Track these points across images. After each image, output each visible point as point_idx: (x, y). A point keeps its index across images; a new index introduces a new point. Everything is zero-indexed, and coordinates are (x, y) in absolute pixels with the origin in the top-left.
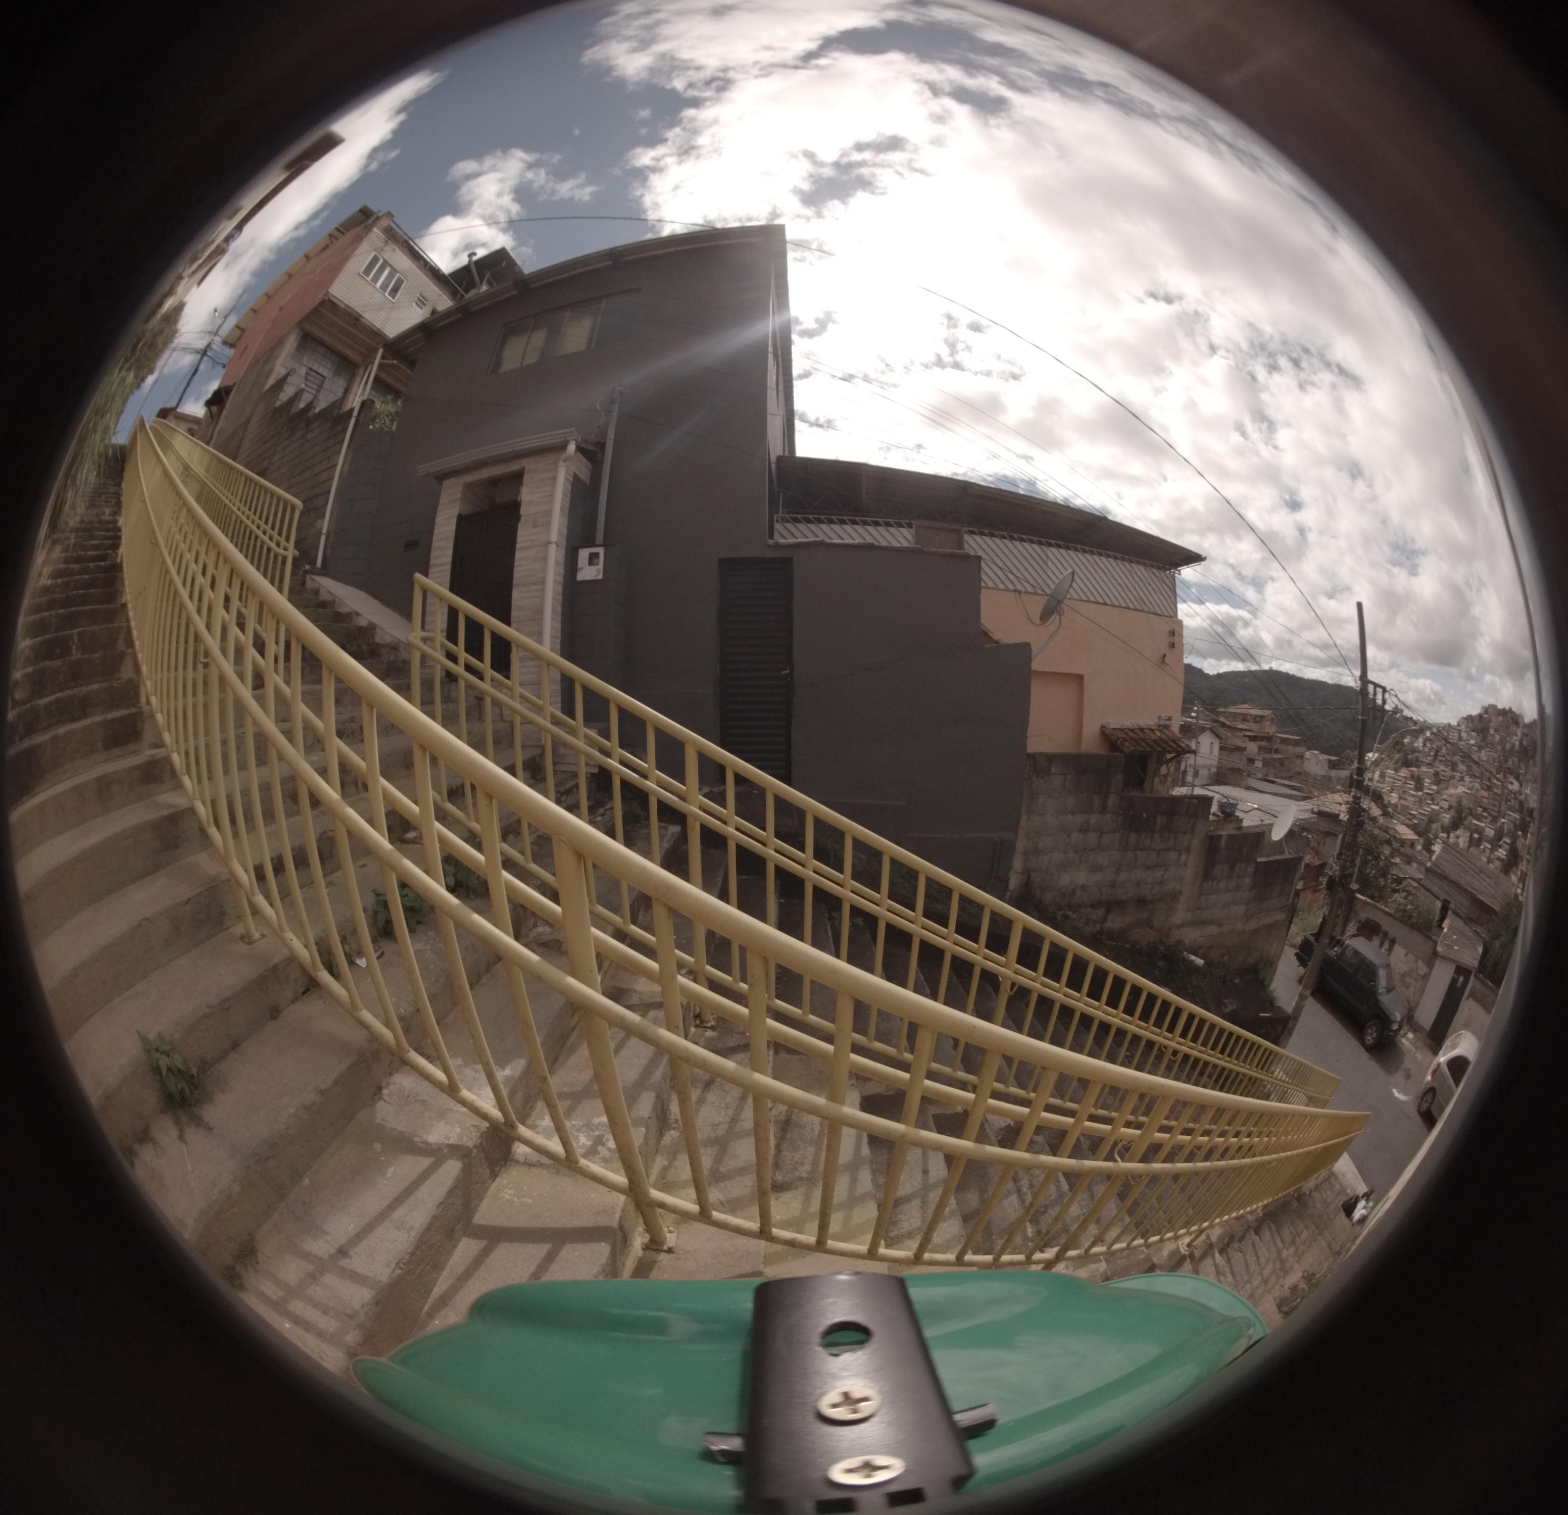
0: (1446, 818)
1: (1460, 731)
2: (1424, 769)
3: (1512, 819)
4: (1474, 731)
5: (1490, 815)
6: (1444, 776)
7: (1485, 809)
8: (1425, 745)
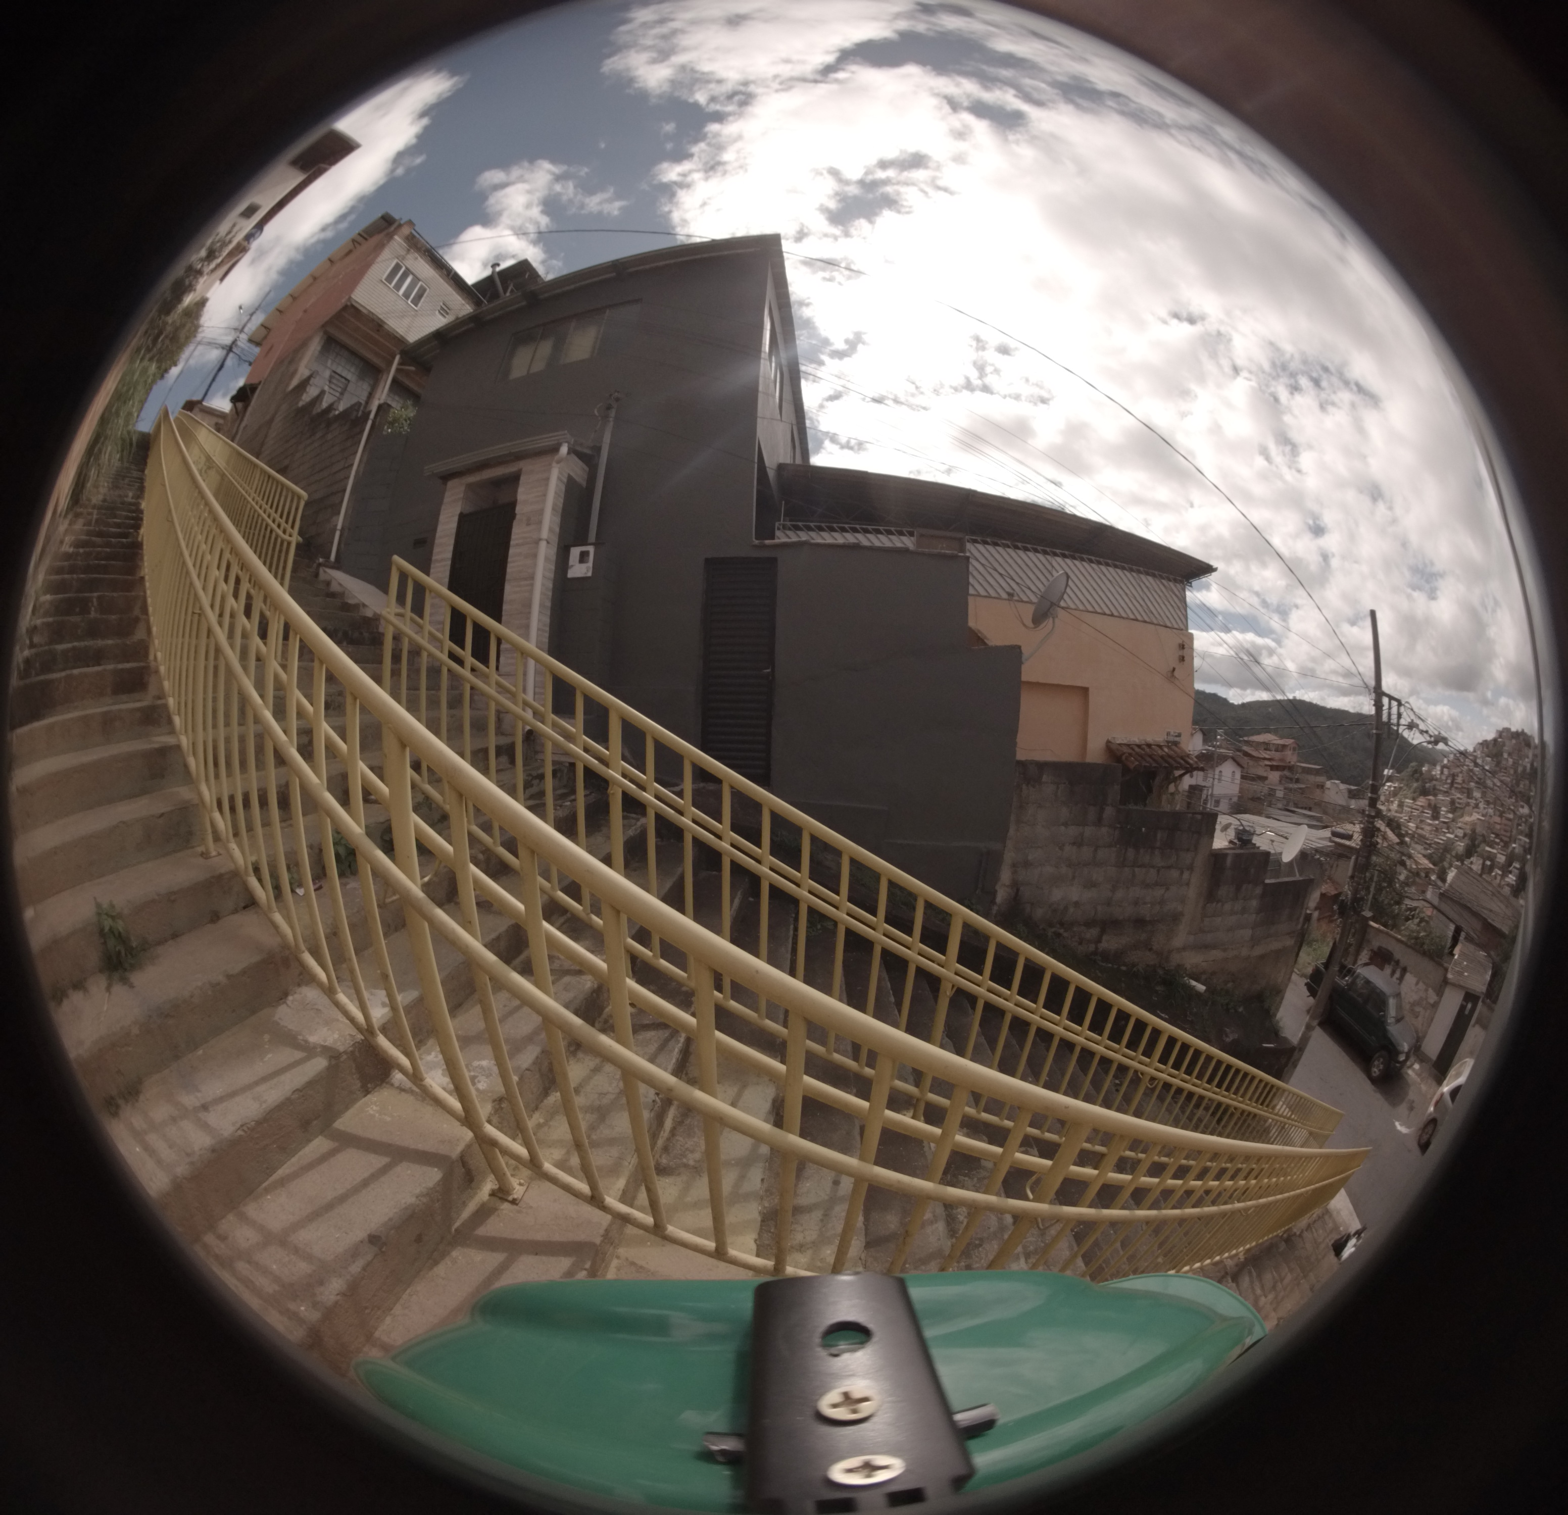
0: (1461, 846)
1: (1476, 757)
2: (1440, 797)
3: (1522, 843)
4: (1488, 756)
5: (1502, 840)
6: (1459, 803)
7: (1497, 836)
8: (1442, 773)
